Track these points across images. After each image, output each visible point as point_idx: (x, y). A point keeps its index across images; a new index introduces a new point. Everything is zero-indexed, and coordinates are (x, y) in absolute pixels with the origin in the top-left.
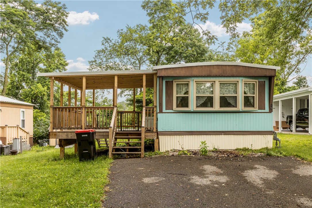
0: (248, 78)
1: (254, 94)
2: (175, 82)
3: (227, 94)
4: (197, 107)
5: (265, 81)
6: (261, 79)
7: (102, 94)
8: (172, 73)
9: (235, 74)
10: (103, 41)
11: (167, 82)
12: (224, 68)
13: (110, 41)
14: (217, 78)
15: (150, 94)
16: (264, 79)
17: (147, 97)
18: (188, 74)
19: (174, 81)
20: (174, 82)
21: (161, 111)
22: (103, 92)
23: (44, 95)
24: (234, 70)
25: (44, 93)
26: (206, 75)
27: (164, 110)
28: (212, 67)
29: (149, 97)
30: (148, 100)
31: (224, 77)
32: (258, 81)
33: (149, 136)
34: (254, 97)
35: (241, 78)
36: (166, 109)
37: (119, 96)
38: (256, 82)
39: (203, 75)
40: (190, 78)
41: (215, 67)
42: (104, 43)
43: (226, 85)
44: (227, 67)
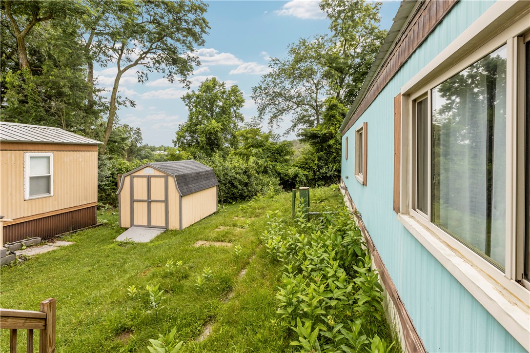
7: (271, 127)
10: (271, 63)
13: (279, 63)
15: (330, 126)
17: (326, 131)
22: (272, 126)
23: (217, 131)
25: (217, 129)
29: (330, 130)
30: (328, 134)
37: (292, 130)
42: (272, 64)
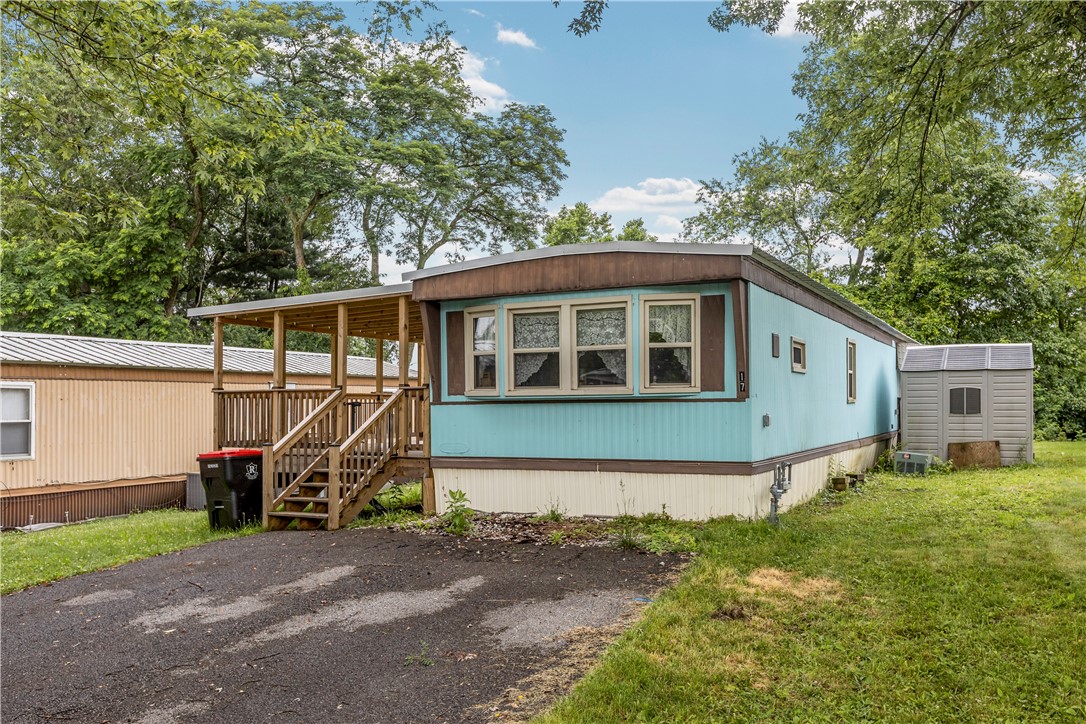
0: (661, 289)
1: (689, 340)
2: (470, 313)
3: (603, 344)
4: (518, 385)
5: (723, 296)
6: (710, 289)
8: (448, 288)
9: (613, 281)
11: (449, 315)
12: (582, 262)
14: (568, 296)
16: (719, 289)
18: (486, 290)
19: (466, 311)
20: (466, 315)
21: (438, 401)
24: (611, 266)
26: (533, 289)
27: (445, 397)
28: (548, 262)
31: (583, 290)
32: (702, 297)
33: (412, 468)
34: (688, 349)
35: (635, 292)
36: (449, 394)
38: (693, 300)
39: (525, 290)
40: (497, 302)
41: (556, 262)
43: (598, 316)
44: (592, 259)
